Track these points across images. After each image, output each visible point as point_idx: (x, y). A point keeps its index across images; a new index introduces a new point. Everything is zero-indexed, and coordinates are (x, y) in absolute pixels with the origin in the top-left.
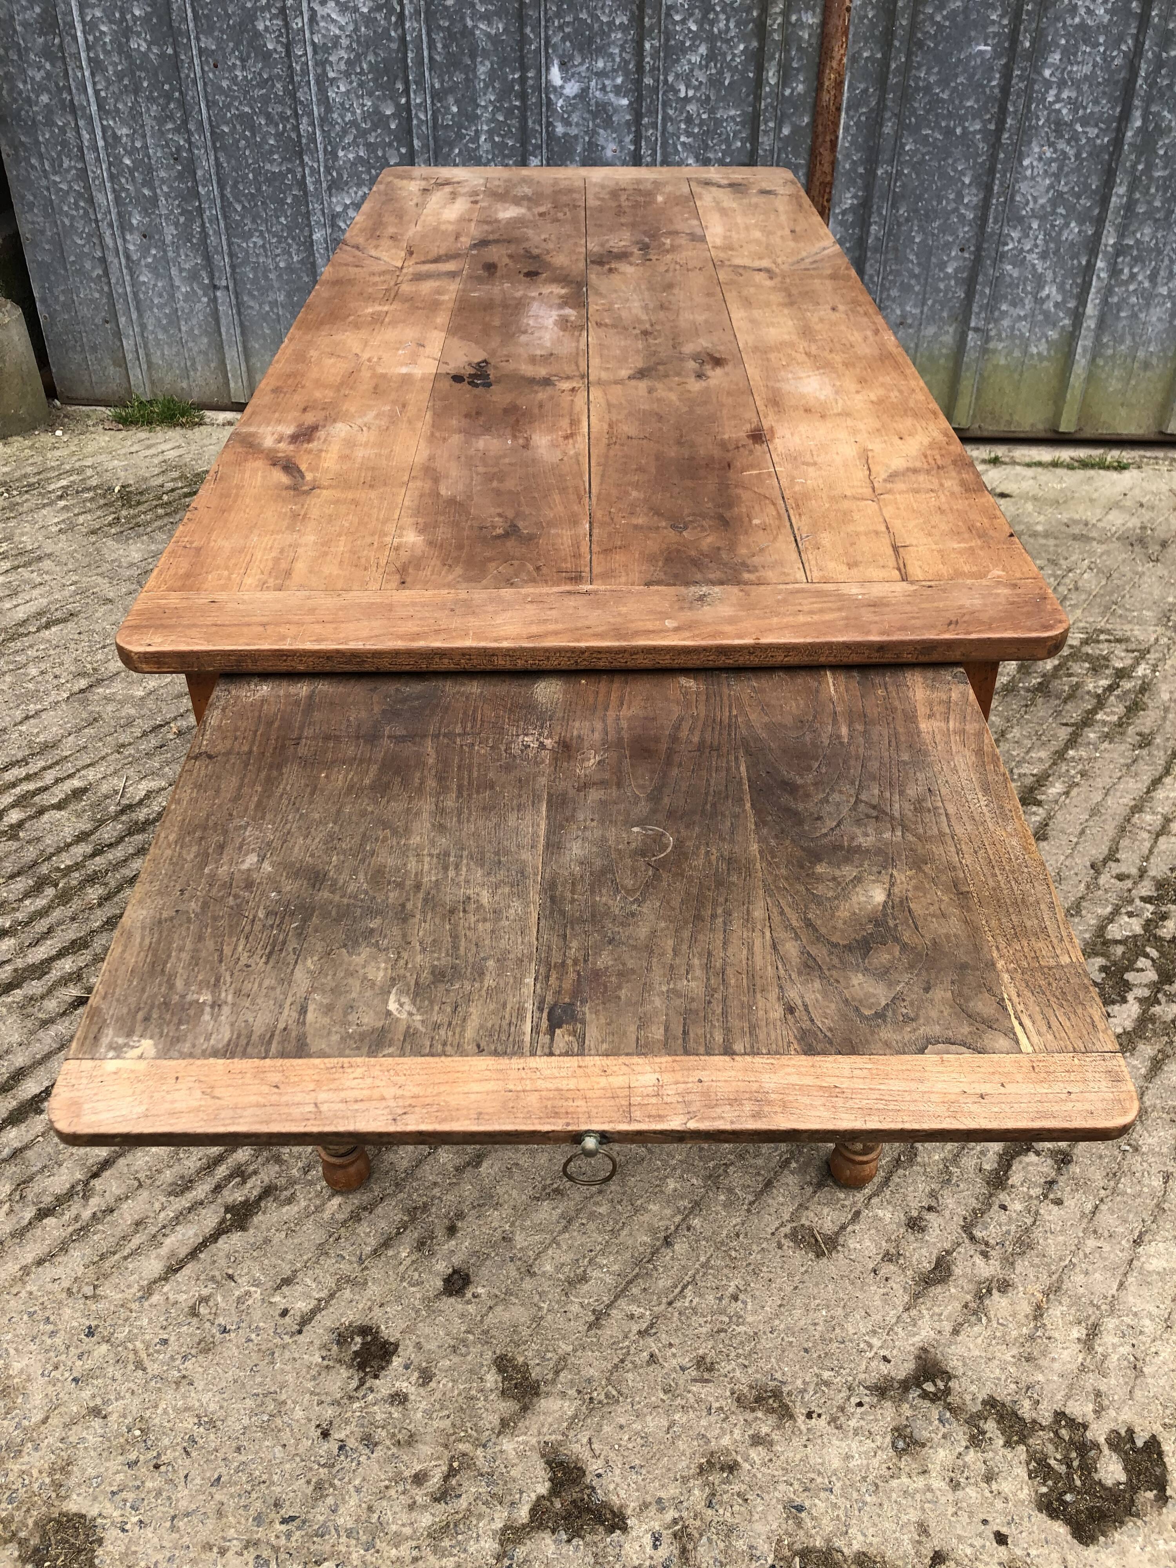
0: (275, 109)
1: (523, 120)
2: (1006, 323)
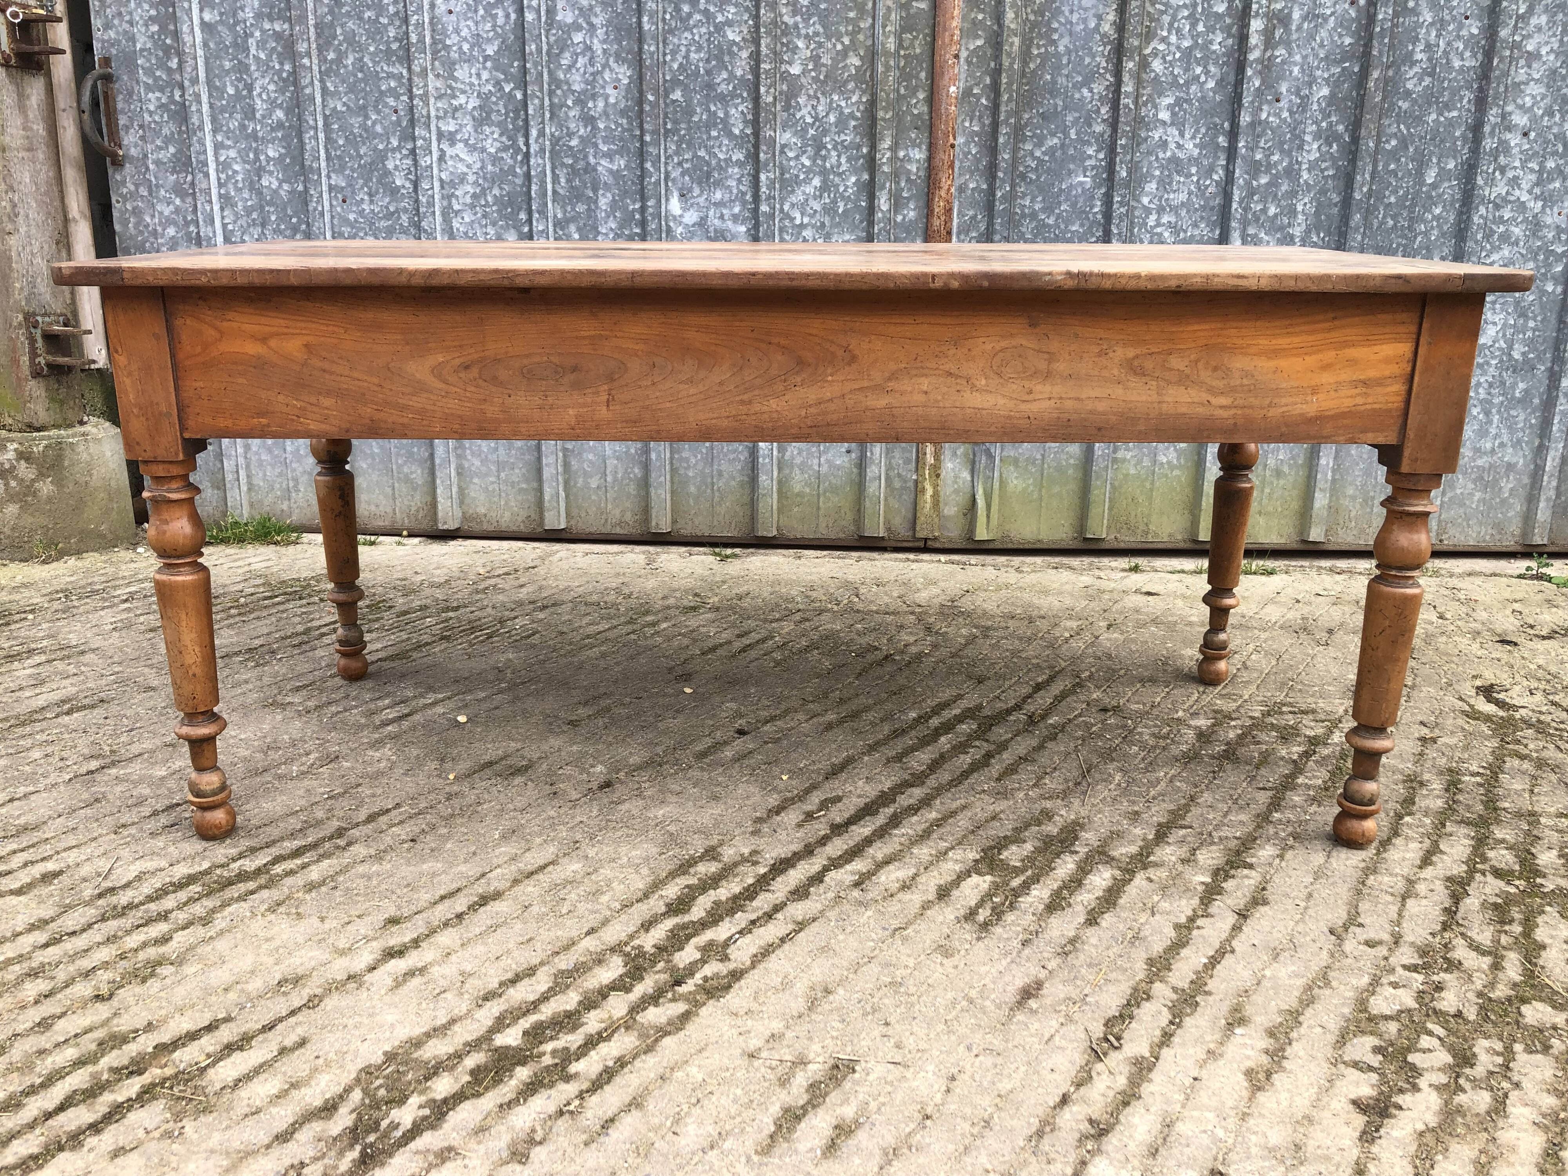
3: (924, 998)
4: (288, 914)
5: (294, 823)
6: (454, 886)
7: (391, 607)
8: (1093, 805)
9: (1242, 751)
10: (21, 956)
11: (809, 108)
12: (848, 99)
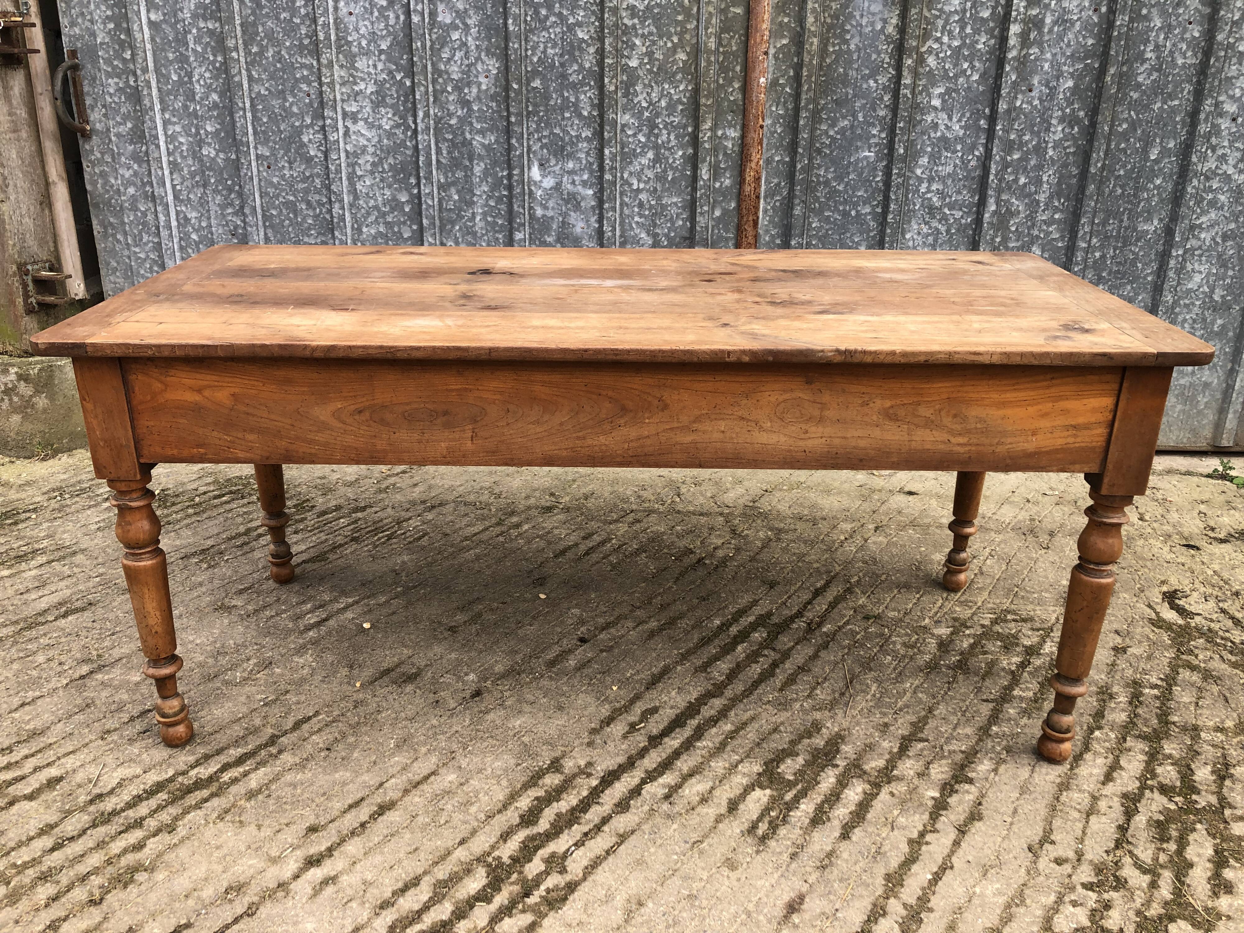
1: (510, 205)
3: (713, 912)
4: (233, 822)
5: (237, 730)
6: (359, 796)
7: (313, 507)
8: (853, 717)
9: (973, 662)
10: (34, 860)
11: (645, 95)
12: (676, 87)
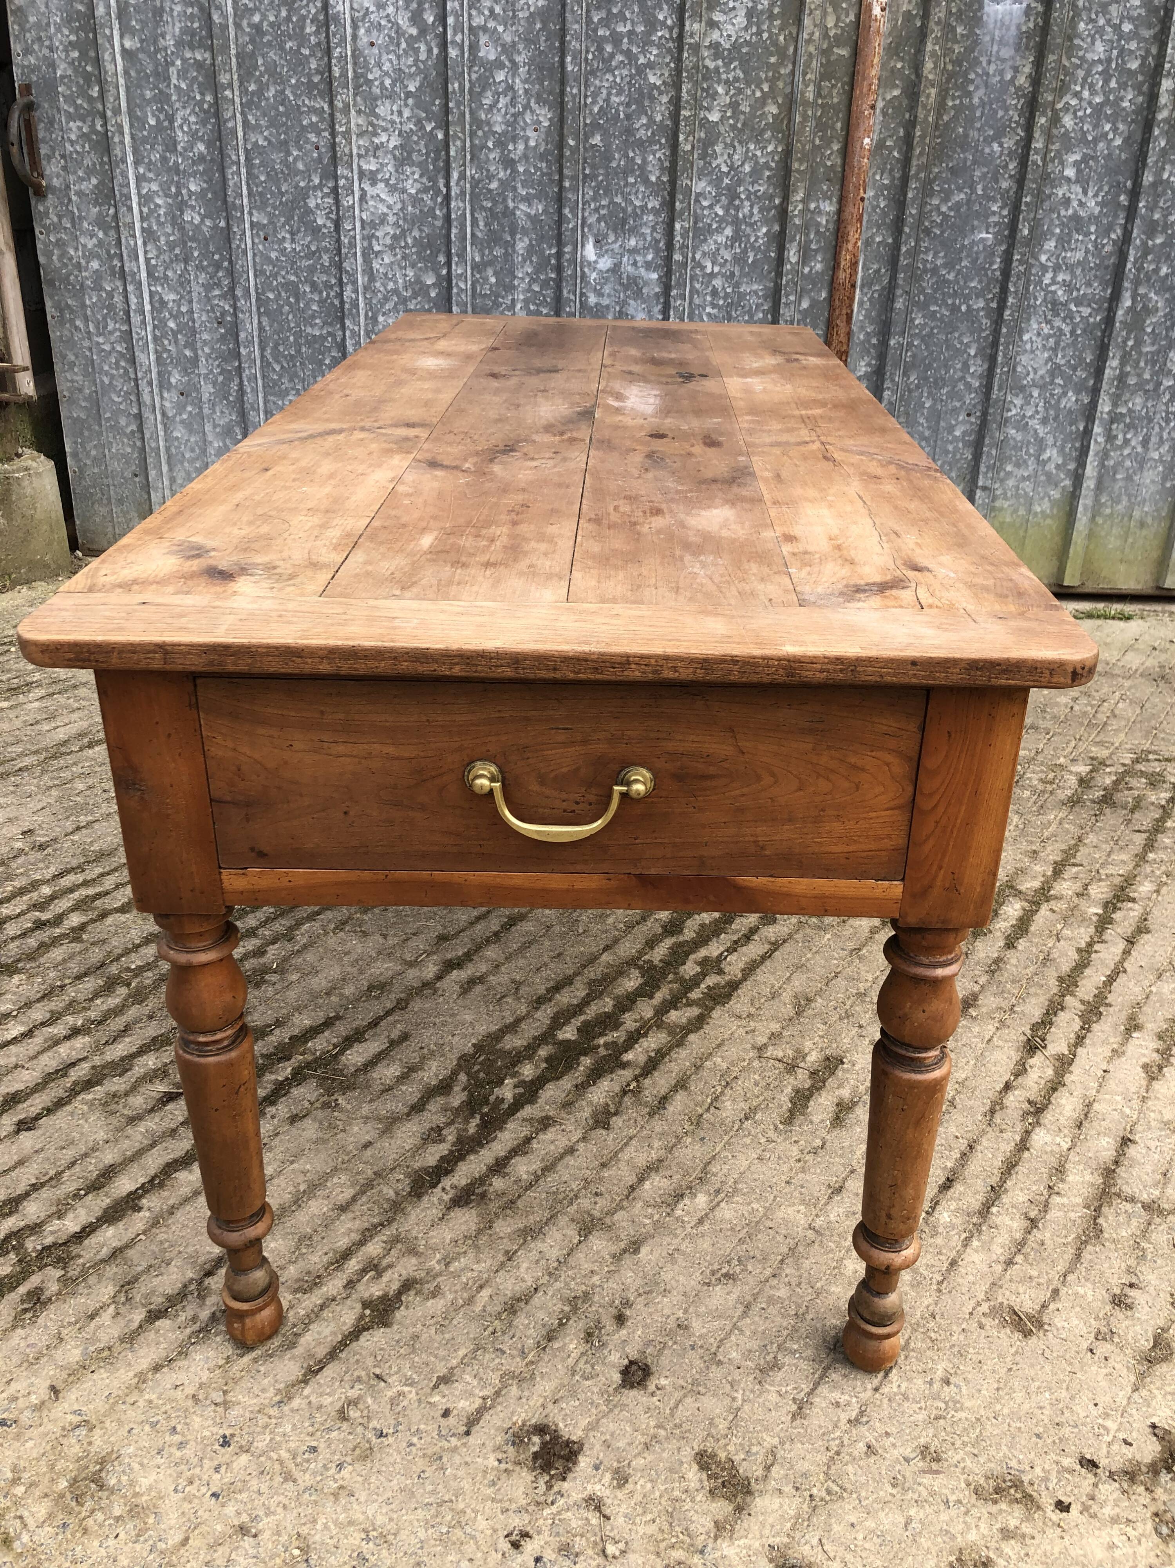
0: (320, 278)
1: (559, 288)
2: (1011, 483)
4: (354, 932)
9: (1118, 797)
11: (725, 157)
12: (764, 148)
